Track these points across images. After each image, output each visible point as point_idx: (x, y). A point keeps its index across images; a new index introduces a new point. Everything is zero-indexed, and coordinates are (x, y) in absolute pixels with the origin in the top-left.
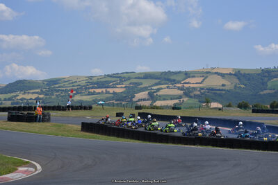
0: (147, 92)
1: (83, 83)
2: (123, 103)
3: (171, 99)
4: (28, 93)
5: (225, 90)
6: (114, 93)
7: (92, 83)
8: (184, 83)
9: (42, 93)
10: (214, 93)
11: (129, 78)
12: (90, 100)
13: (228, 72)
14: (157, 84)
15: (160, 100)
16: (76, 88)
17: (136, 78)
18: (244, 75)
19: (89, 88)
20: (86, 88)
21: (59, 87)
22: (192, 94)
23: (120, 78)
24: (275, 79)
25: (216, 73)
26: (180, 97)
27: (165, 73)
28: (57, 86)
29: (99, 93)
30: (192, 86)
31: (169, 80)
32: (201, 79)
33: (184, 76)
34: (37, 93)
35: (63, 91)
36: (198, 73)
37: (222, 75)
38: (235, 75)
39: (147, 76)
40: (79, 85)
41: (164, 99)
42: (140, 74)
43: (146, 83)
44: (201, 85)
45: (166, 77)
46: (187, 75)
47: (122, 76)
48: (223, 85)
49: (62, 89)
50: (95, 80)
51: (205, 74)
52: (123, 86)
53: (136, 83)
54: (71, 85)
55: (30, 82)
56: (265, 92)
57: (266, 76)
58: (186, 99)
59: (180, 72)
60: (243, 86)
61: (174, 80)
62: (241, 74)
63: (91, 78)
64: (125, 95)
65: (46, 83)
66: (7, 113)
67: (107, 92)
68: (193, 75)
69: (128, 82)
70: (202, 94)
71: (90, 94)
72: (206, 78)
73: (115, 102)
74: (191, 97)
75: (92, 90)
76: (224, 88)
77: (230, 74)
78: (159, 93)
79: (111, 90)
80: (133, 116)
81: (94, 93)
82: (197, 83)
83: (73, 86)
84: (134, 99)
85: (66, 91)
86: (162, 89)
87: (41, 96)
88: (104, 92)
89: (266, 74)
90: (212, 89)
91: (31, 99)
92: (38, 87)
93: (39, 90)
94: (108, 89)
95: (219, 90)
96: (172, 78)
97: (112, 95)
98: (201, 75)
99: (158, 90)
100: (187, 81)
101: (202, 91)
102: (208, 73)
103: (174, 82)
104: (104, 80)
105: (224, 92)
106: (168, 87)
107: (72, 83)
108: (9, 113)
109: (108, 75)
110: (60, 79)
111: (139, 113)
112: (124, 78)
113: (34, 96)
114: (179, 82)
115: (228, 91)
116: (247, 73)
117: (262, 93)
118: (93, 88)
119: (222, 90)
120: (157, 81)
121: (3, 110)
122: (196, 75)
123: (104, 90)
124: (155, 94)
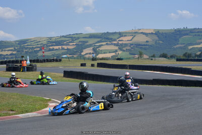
0: (92, 48)
1: (45, 42)
2: (75, 56)
3: (110, 52)
4: (5, 50)
5: (148, 45)
6: (68, 49)
7: (51, 42)
8: (119, 41)
9: (15, 50)
10: (141, 48)
11: (78, 38)
12: (51, 54)
13: (150, 32)
14: (98, 42)
15: (101, 53)
16: (39, 46)
17: (84, 38)
18: (162, 34)
19: (49, 46)
20: (47, 46)
21: (28, 45)
22: (124, 49)
23: (72, 38)
24: (185, 36)
25: (142, 33)
26: (116, 51)
27: (105, 34)
28: (26, 45)
29: (57, 50)
30: (124, 42)
31: (107, 39)
32: (131, 37)
33: (119, 35)
34: (11, 50)
35: (30, 48)
36: (129, 33)
37: (146, 34)
38: (155, 34)
39: (92, 36)
40: (42, 44)
41: (104, 53)
42: (87, 34)
43: (91, 41)
44: (131, 42)
45: (105, 36)
46: (121, 34)
47: (74, 36)
48: (147, 42)
49: (29, 47)
50: (53, 40)
51: (134, 34)
52: (74, 44)
53: (84, 42)
54: (36, 44)
55: (5, 42)
56: (178, 46)
57: (178, 35)
58: (120, 52)
59: (115, 33)
60: (161, 42)
61: (111, 39)
62: (160, 33)
63: (50, 38)
64: (75, 51)
65: (17, 43)
66: (5, 65)
67: (63, 49)
68: (125, 34)
69: (78, 41)
70: (132, 48)
71: (50, 50)
72: (135, 36)
73: (69, 56)
74: (124, 51)
75: (51, 47)
76: (147, 43)
77: (152, 33)
78: (100, 49)
79: (65, 47)
80: (93, 65)
81: (53, 50)
82: (128, 40)
83: (38, 45)
84: (82, 54)
85: (33, 48)
86: (102, 45)
87: (15, 52)
88: (61, 48)
89: (178, 33)
90: (139, 45)
91: (7, 55)
92: (12, 46)
93: (13, 48)
94: (63, 47)
95: (144, 45)
96: (110, 37)
97: (66, 51)
98: (131, 35)
99: (100, 46)
100: (120, 39)
101: (132, 46)
102: (136, 33)
103: (112, 40)
104: (60, 39)
105: (147, 47)
106: (107, 44)
107: (37, 42)
108: (7, 65)
109: (63, 36)
110: (28, 40)
111: (98, 63)
112: (75, 38)
113: (9, 53)
114: (115, 40)
115: (151, 46)
116: (164, 32)
117: (175, 47)
118: (52, 46)
119: (146, 45)
120: (99, 40)
121: (2, 63)
122: (127, 35)
123: (60, 47)
124: (98, 49)
